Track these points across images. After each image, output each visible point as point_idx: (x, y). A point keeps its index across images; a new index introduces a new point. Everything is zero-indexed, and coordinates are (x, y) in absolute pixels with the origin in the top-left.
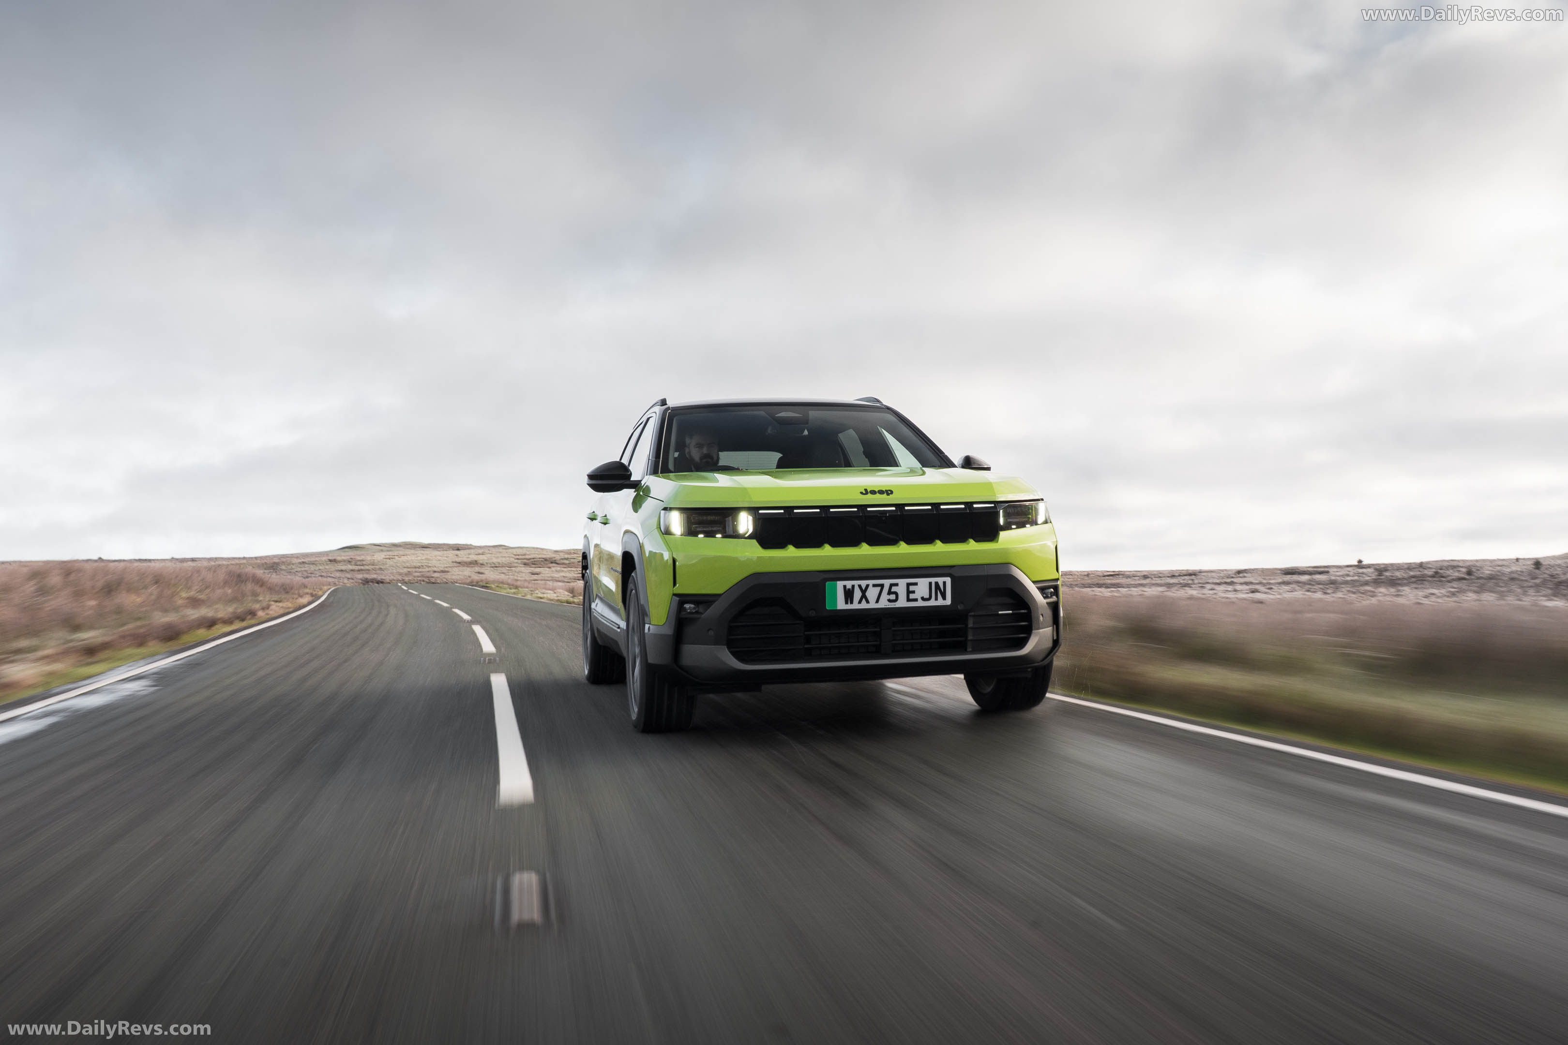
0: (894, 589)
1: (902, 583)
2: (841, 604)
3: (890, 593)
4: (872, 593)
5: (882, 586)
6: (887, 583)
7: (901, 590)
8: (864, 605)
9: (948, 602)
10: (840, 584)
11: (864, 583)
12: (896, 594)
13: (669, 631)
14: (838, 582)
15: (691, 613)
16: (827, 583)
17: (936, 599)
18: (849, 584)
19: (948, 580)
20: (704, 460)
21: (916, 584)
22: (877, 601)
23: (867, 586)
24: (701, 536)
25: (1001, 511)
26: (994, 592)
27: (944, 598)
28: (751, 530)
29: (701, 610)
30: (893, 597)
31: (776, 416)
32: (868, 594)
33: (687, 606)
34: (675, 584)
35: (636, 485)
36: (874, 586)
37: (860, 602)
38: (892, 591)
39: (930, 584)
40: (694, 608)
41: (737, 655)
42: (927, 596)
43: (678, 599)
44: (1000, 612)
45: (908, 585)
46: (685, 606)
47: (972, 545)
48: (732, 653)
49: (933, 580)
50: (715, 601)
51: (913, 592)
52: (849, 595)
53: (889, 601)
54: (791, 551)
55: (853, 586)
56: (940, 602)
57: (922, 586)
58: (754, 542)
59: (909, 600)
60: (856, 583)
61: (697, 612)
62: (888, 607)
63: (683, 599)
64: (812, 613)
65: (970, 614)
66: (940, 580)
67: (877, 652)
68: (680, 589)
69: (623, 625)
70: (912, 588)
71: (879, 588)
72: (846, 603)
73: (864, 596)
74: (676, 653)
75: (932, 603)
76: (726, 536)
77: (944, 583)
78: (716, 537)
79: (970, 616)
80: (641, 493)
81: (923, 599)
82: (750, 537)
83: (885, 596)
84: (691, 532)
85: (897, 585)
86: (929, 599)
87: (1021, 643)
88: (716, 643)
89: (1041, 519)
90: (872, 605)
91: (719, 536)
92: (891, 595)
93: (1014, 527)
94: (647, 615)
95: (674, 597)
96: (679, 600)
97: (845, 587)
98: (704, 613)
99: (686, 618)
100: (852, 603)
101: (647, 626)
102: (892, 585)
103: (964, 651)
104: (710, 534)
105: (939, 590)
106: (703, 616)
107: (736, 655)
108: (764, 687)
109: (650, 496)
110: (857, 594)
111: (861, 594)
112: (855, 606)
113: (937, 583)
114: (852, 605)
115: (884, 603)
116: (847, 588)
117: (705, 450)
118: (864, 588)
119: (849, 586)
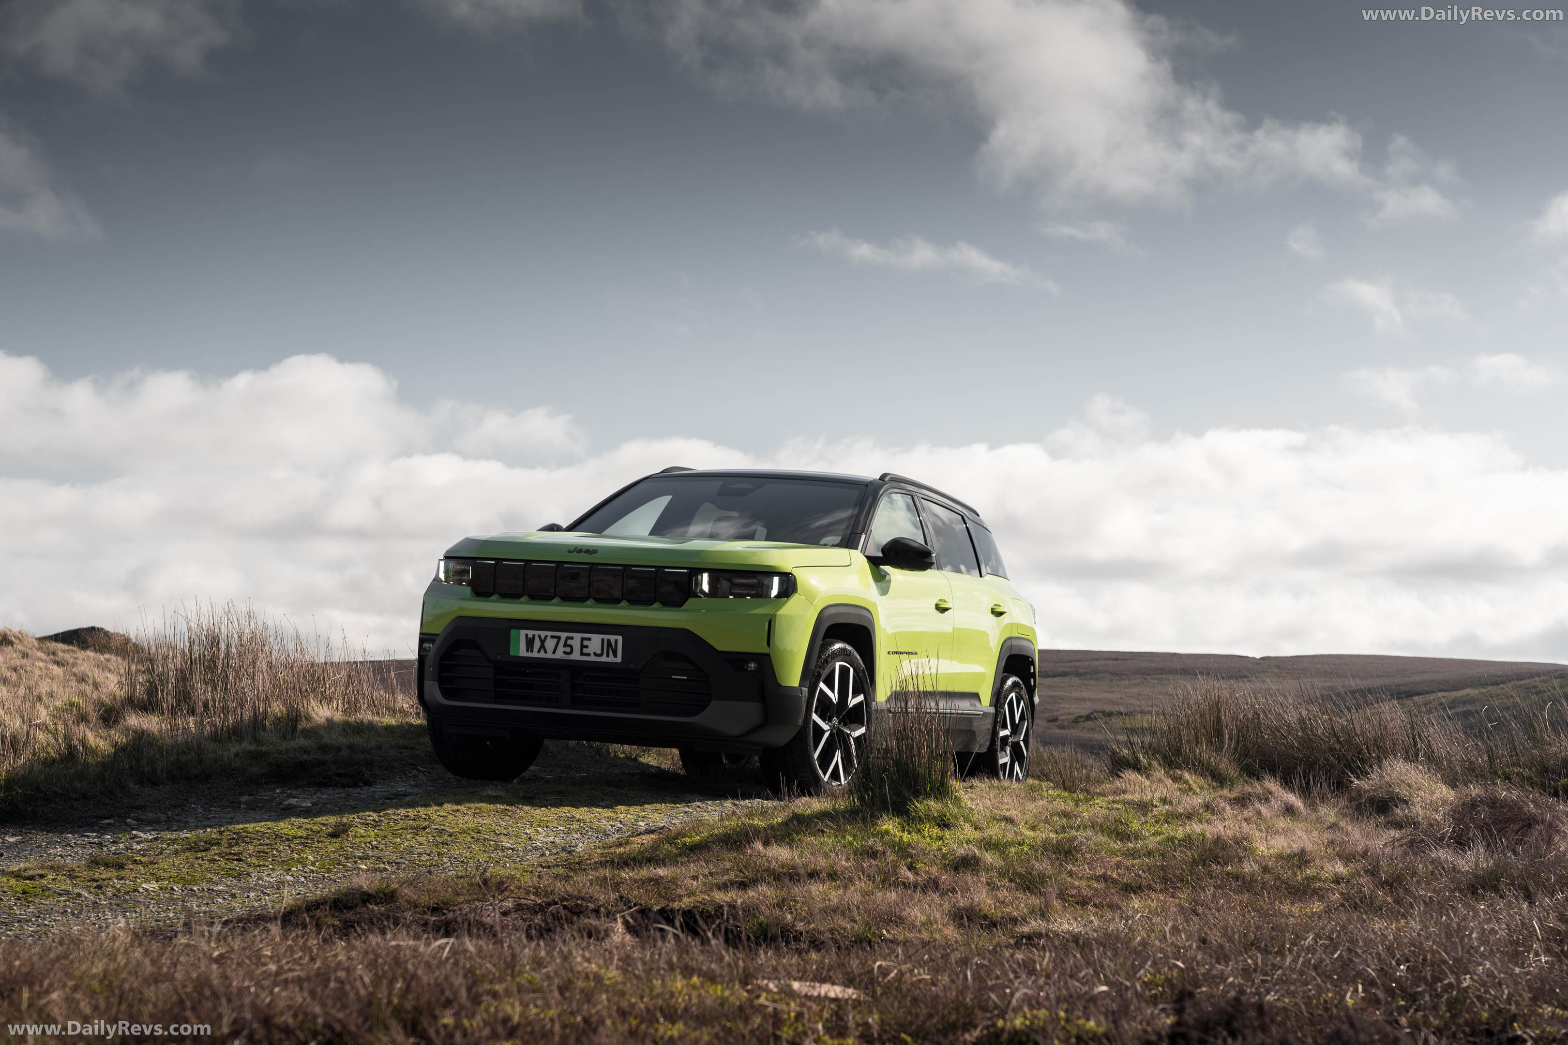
0: (569, 642)
1: (577, 636)
2: (523, 652)
3: (565, 645)
4: (550, 644)
5: (559, 638)
6: (564, 635)
7: (576, 643)
8: (542, 655)
9: (619, 659)
10: (523, 633)
11: (543, 634)
12: (571, 647)
14: (521, 630)
16: (513, 631)
17: (608, 656)
18: (530, 633)
19: (620, 638)
21: (589, 639)
22: (554, 652)
23: (546, 637)
24: (451, 583)
26: (670, 656)
27: (615, 655)
30: (568, 649)
32: (546, 644)
36: (552, 637)
37: (539, 651)
38: (567, 643)
39: (603, 640)
41: (442, 691)
42: (599, 652)
44: (673, 677)
45: (583, 639)
46: (425, 643)
48: (439, 688)
49: (606, 637)
51: (587, 647)
52: (530, 643)
53: (565, 653)
55: (534, 636)
56: (611, 659)
57: (595, 642)
59: (582, 654)
60: (537, 633)
61: (429, 650)
62: (563, 658)
64: (499, 658)
65: (643, 675)
66: (613, 638)
70: (585, 643)
71: (556, 640)
72: (527, 651)
73: (542, 647)
75: (604, 659)
77: (616, 641)
78: (462, 585)
79: (643, 677)
81: (595, 654)
83: (561, 649)
84: (447, 579)
85: (572, 638)
86: (601, 655)
87: (698, 710)
88: (435, 680)
89: (772, 593)
90: (550, 655)
91: (464, 583)
96: (423, 638)
97: (527, 635)
98: (432, 650)
99: (422, 655)
100: (532, 651)
102: (568, 638)
104: (459, 582)
105: (610, 647)
110: (537, 644)
111: (540, 644)
112: (535, 654)
113: (609, 641)
114: (531, 653)
115: (559, 655)
118: (543, 638)
119: (530, 636)
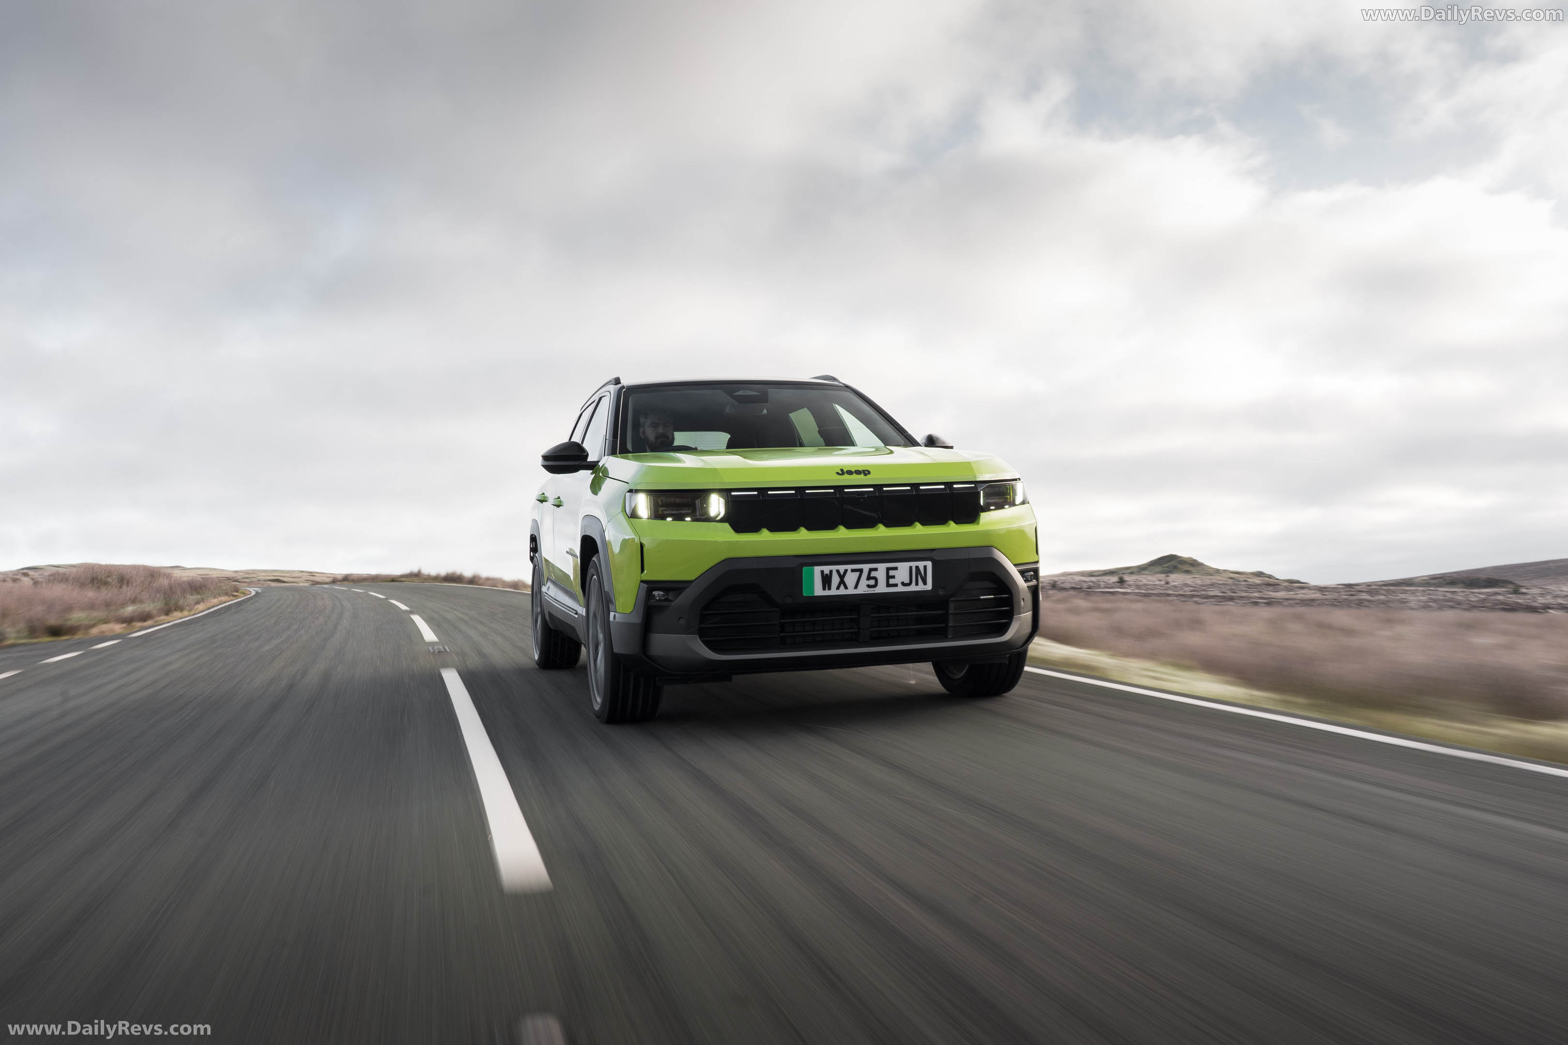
0: (873, 574)
1: (882, 567)
2: (818, 590)
3: (869, 578)
4: (850, 579)
5: (861, 571)
6: (866, 567)
7: (881, 574)
8: (842, 591)
9: (929, 586)
10: (817, 570)
11: (841, 568)
12: (875, 579)
13: (637, 619)
14: (816, 568)
15: (659, 601)
16: (805, 569)
17: (917, 584)
18: (827, 569)
19: (929, 564)
20: (659, 440)
21: (896, 569)
22: (856, 587)
23: (846, 571)
24: (669, 519)
25: (982, 492)
26: (975, 577)
27: (925, 583)
28: (722, 513)
29: (670, 597)
30: (872, 582)
31: (734, 394)
32: (846, 579)
33: (656, 593)
34: (642, 570)
35: (593, 466)
36: (853, 571)
37: (838, 588)
38: (871, 576)
39: (911, 568)
40: (663, 595)
41: (709, 644)
42: (907, 581)
43: (646, 586)
44: (981, 597)
45: (888, 569)
46: (654, 593)
47: (952, 528)
48: (703, 642)
49: (914, 564)
50: (685, 589)
51: (893, 577)
52: (826, 580)
53: (869, 586)
54: (765, 535)
55: (831, 571)
56: (921, 587)
57: (902, 571)
58: (726, 526)
59: (888, 585)
60: (834, 568)
61: (667, 600)
62: (867, 592)
63: (651, 586)
64: (789, 600)
65: (951, 599)
66: (921, 564)
67: (854, 640)
68: (647, 575)
69: (582, 611)
70: (892, 573)
71: (858, 574)
72: (824, 589)
73: (842, 582)
74: (645, 643)
75: (913, 588)
76: (695, 520)
77: (925, 567)
78: (684, 520)
79: (952, 601)
80: (601, 474)
81: (903, 584)
82: (722, 520)
83: (864, 582)
84: (658, 514)
85: (876, 569)
86: (910, 584)
87: (1003, 629)
88: (687, 631)
89: (1019, 500)
90: (851, 591)
91: (688, 519)
92: (870, 581)
93: (992, 508)
94: (612, 603)
95: (641, 583)
96: (648, 587)
97: (822, 572)
98: (675, 600)
99: (655, 606)
100: (830, 589)
101: (612, 614)
102: (871, 570)
103: (945, 638)
104: (679, 518)
105: (920, 575)
106: (673, 603)
107: (706, 643)
108: (734, 677)
109: (610, 476)
110: (835, 580)
111: (839, 579)
112: (833, 592)
113: (917, 568)
114: (830, 591)
115: (863, 589)
116: (825, 573)
117: (660, 430)
118: (842, 573)
119: (827, 572)
